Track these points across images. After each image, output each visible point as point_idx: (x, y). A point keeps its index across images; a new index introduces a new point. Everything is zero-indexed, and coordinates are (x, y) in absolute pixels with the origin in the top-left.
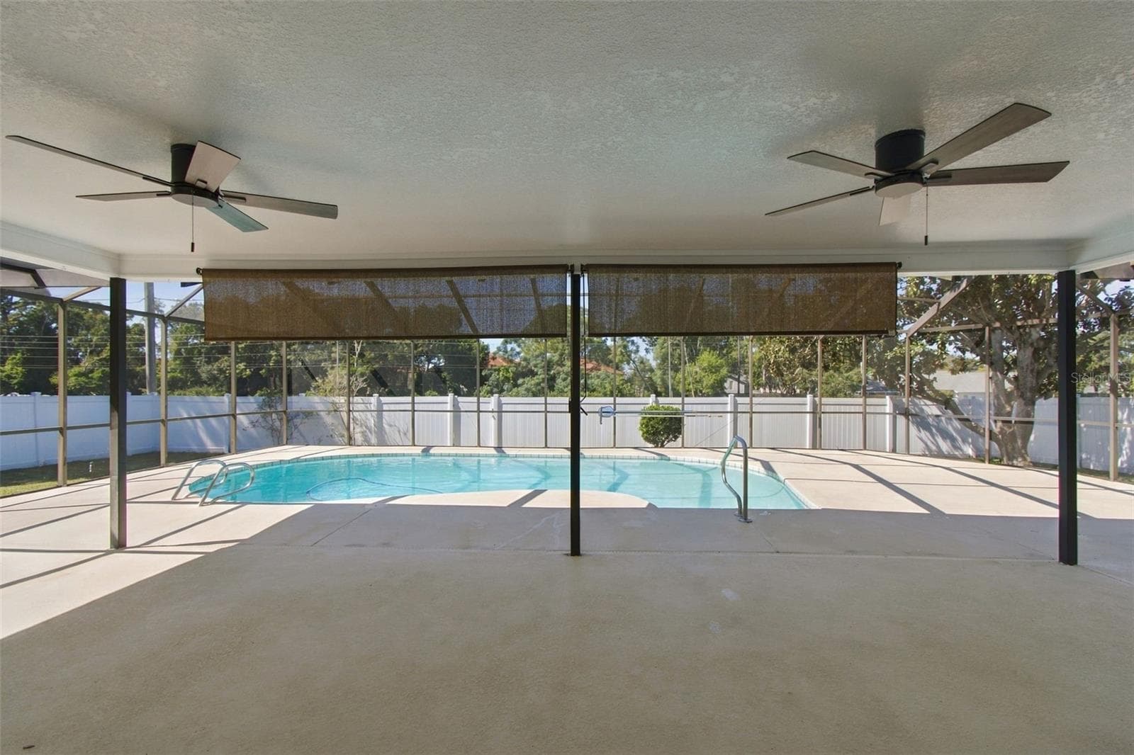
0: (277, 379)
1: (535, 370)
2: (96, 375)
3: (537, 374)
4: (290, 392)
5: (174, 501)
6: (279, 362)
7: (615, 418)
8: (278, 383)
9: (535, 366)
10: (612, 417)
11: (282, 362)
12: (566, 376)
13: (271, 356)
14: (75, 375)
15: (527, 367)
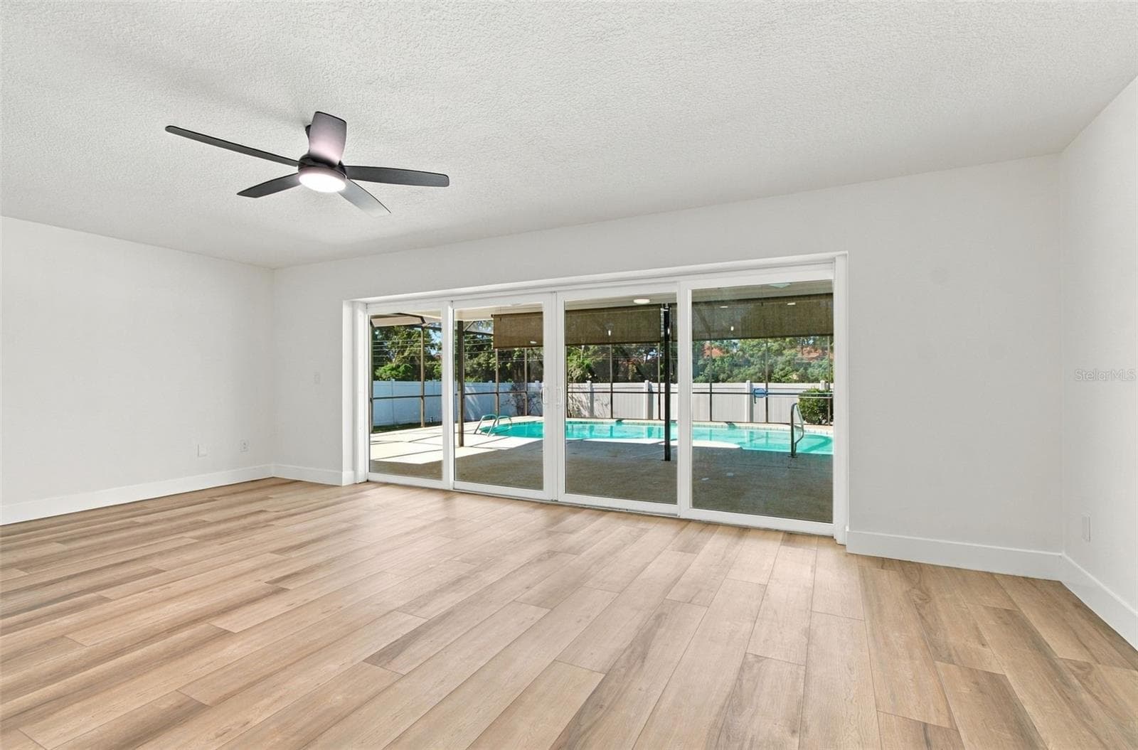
0: (519, 371)
1: (752, 361)
2: (402, 368)
3: (753, 364)
4: (529, 381)
5: (475, 433)
6: (521, 356)
7: (767, 399)
8: (520, 375)
9: (752, 356)
10: (765, 398)
11: (523, 356)
12: (784, 366)
13: (515, 351)
14: (389, 370)
15: (743, 357)
